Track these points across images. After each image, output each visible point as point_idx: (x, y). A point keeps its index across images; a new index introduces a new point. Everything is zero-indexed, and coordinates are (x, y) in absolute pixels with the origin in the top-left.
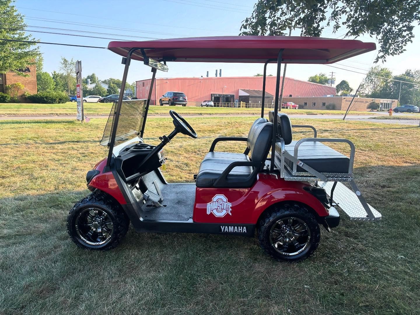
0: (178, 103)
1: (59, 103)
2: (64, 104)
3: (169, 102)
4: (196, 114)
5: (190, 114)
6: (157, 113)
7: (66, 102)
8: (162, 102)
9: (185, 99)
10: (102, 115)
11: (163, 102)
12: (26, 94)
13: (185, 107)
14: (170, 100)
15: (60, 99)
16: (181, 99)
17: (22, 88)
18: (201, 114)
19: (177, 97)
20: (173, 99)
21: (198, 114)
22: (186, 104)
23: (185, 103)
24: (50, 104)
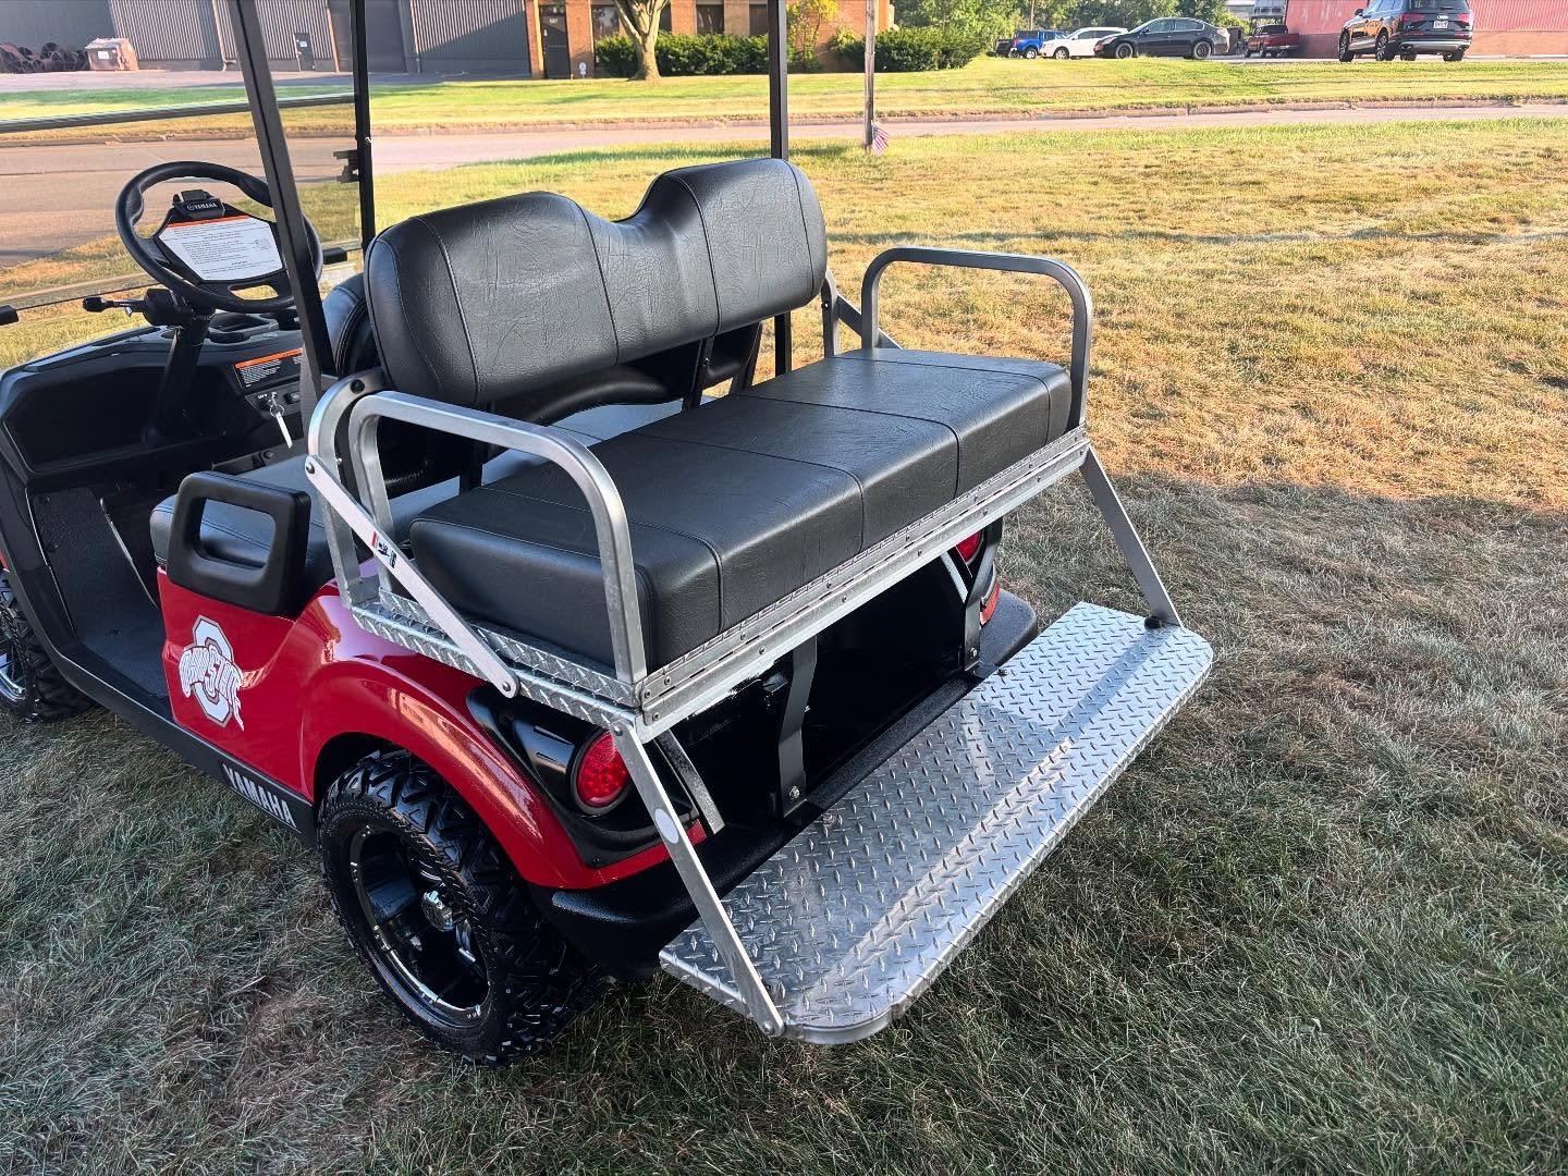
0: (1417, 44)
1: (942, 66)
2: (957, 70)
3: (1378, 41)
4: (1484, 99)
5: (1445, 99)
6: (1281, 101)
7: (965, 63)
8: (1348, 43)
9: (1463, 25)
10: (1039, 118)
11: (1356, 44)
12: (841, 37)
13: (1454, 65)
14: (1384, 29)
15: (946, 52)
16: (1441, 24)
17: (830, 17)
18: (1508, 100)
19: (1422, 18)
20: (1401, 24)
21: (1492, 98)
22: (1464, 47)
23: (1457, 44)
24: (910, 71)
